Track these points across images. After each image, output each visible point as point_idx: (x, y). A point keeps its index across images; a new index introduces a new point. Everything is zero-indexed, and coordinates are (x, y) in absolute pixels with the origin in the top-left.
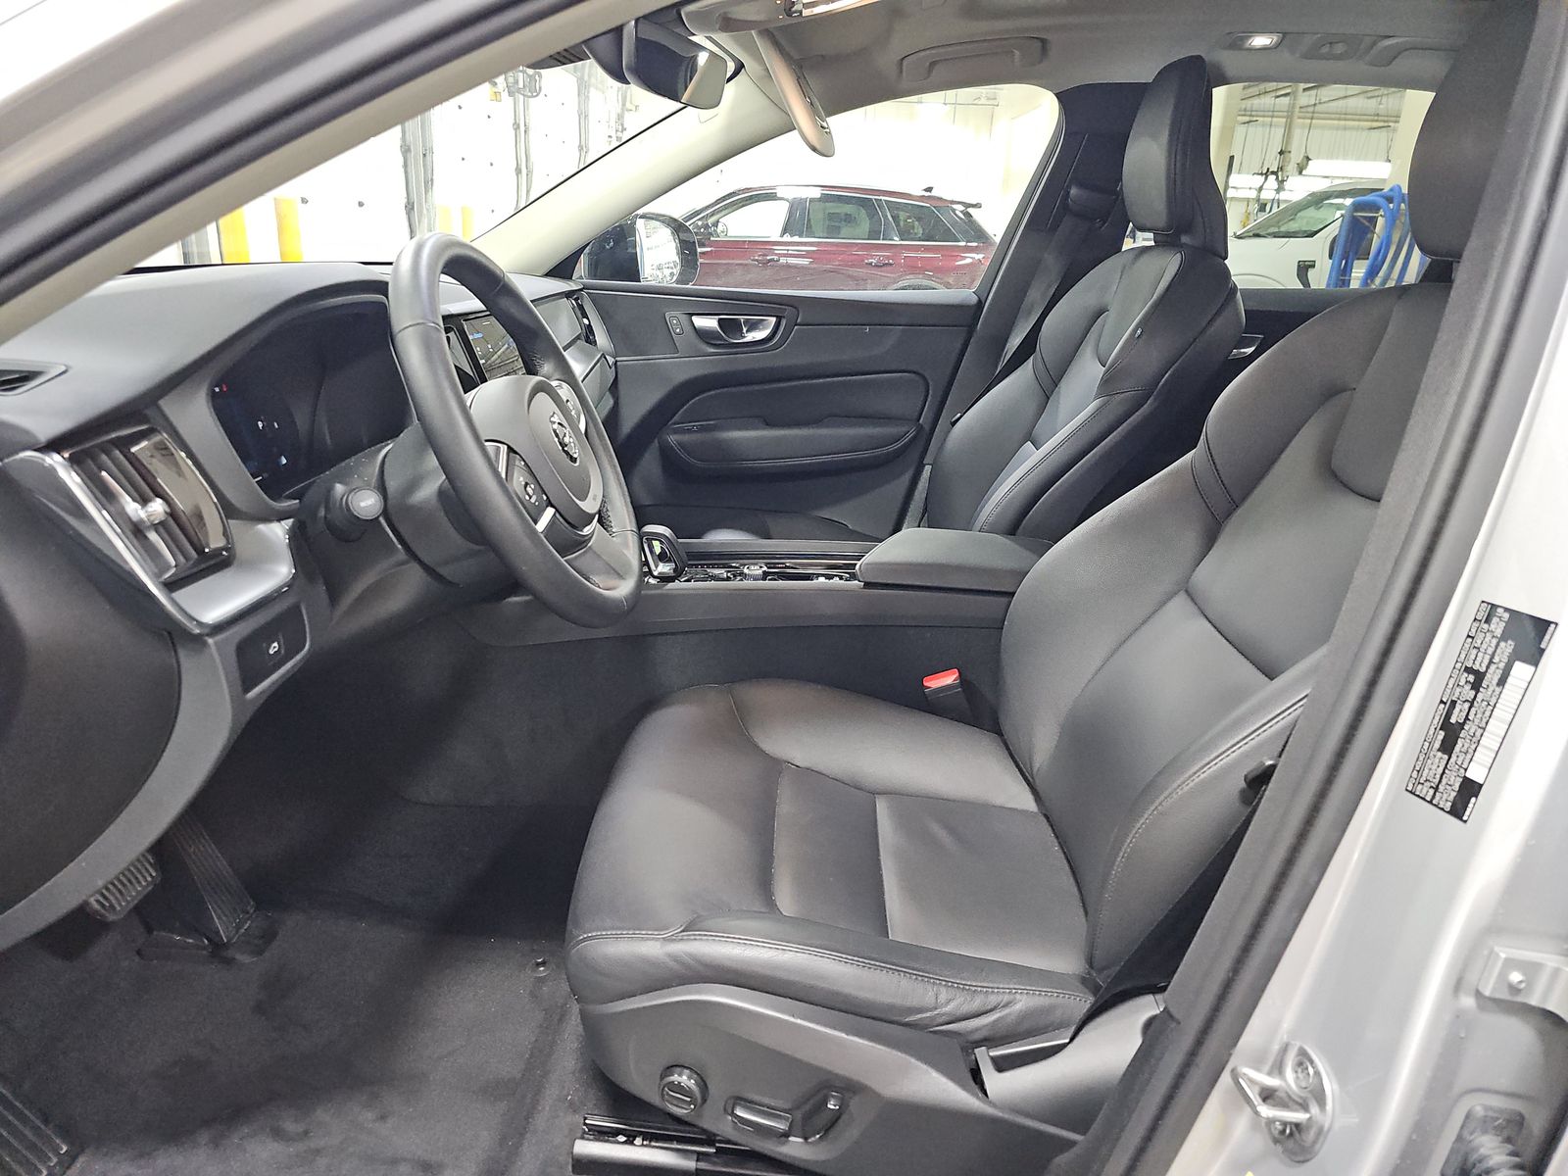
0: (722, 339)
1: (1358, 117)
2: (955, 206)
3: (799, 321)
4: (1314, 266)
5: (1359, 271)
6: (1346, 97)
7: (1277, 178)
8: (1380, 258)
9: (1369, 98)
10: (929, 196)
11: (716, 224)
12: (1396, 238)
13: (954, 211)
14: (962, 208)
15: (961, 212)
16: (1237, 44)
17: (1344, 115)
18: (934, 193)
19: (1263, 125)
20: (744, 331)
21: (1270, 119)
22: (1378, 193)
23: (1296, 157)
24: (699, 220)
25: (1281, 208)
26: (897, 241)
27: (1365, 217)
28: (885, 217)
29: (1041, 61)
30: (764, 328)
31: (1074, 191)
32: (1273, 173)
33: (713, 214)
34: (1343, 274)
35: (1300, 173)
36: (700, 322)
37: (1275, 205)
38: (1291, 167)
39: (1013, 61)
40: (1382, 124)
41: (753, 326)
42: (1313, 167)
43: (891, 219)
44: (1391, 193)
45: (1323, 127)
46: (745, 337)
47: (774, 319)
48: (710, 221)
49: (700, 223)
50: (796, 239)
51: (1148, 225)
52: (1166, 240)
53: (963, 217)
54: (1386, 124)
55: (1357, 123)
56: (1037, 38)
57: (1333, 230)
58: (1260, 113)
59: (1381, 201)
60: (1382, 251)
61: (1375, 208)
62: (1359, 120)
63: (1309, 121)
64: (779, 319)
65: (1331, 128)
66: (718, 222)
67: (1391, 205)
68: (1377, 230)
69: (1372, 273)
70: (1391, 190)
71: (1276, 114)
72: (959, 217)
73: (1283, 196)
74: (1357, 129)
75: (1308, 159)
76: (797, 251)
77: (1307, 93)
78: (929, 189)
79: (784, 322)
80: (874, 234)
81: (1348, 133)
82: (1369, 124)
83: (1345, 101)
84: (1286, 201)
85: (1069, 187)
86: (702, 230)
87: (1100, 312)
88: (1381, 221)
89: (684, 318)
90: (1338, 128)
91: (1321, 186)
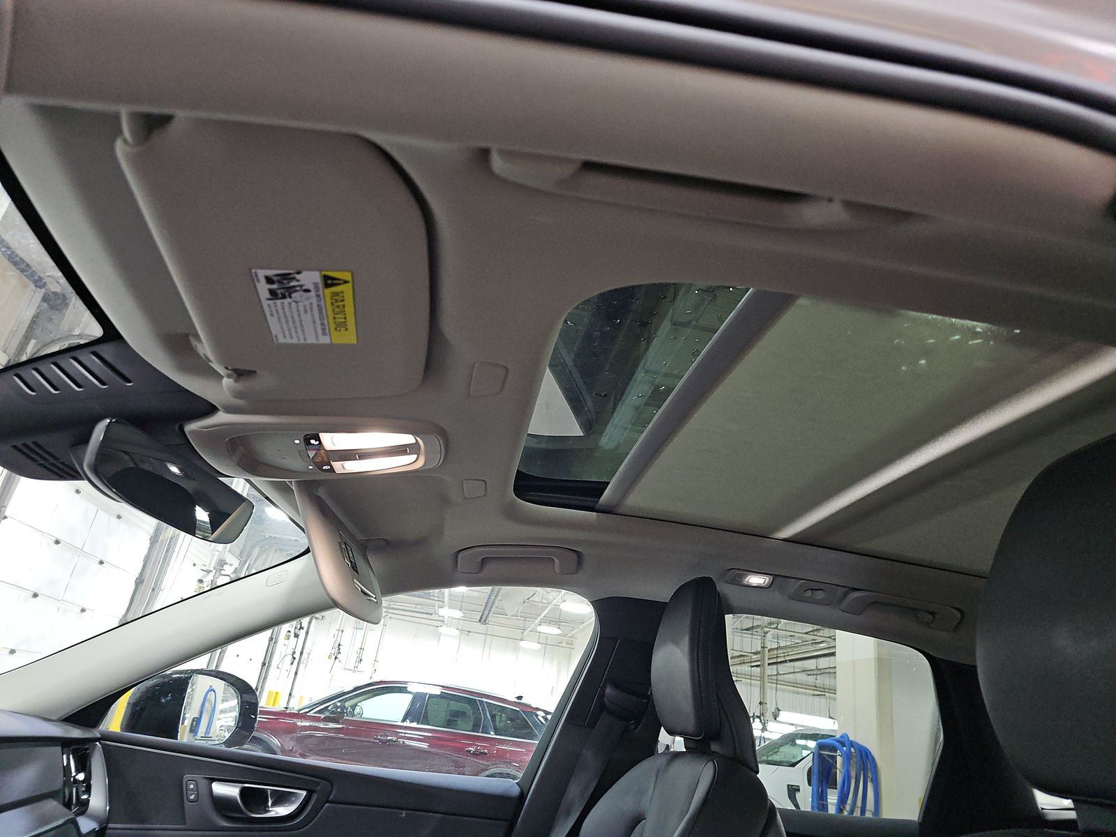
0: (240, 811)
1: (804, 687)
2: (538, 713)
3: (331, 797)
4: (799, 790)
5: (833, 798)
6: (794, 673)
7: (761, 721)
8: (845, 789)
9: (809, 675)
10: (519, 703)
11: (354, 707)
12: (853, 774)
13: (537, 716)
14: (543, 714)
15: (543, 717)
16: (737, 581)
17: (795, 684)
18: (523, 701)
19: (747, 684)
20: (270, 804)
21: (749, 681)
22: (833, 738)
23: (771, 708)
24: (339, 701)
25: (767, 743)
26: (492, 735)
27: (827, 755)
28: (485, 714)
29: (577, 572)
30: (293, 803)
31: (609, 690)
32: (757, 717)
33: (351, 698)
34: (821, 798)
35: (775, 719)
36: (219, 789)
37: (762, 741)
38: (769, 715)
39: (554, 568)
40: (820, 693)
41: (281, 799)
42: (783, 716)
43: (489, 717)
44: (843, 739)
45: (784, 690)
46: (269, 811)
47: (304, 793)
48: (347, 704)
49: (339, 704)
50: (414, 725)
51: (679, 729)
52: (698, 747)
53: (544, 722)
54: (823, 693)
55: (803, 690)
56: (574, 551)
57: (807, 763)
58: (742, 676)
59: (837, 744)
60: (846, 783)
61: (834, 749)
62: (806, 689)
63: (775, 685)
64: (310, 793)
65: (790, 691)
66: (356, 705)
67: (845, 748)
68: (838, 766)
69: (842, 800)
70: (842, 737)
71: (753, 678)
72: (540, 721)
73: (766, 734)
74: (806, 694)
75: (779, 710)
76: (416, 736)
77: (770, 667)
78: (520, 698)
79: (315, 797)
80: (476, 727)
81: (800, 696)
82: (812, 692)
83: (794, 675)
84: (768, 739)
85: (605, 686)
86: (339, 710)
87: (637, 820)
88: (839, 760)
89: (203, 783)
90: (793, 692)
91: (790, 730)
